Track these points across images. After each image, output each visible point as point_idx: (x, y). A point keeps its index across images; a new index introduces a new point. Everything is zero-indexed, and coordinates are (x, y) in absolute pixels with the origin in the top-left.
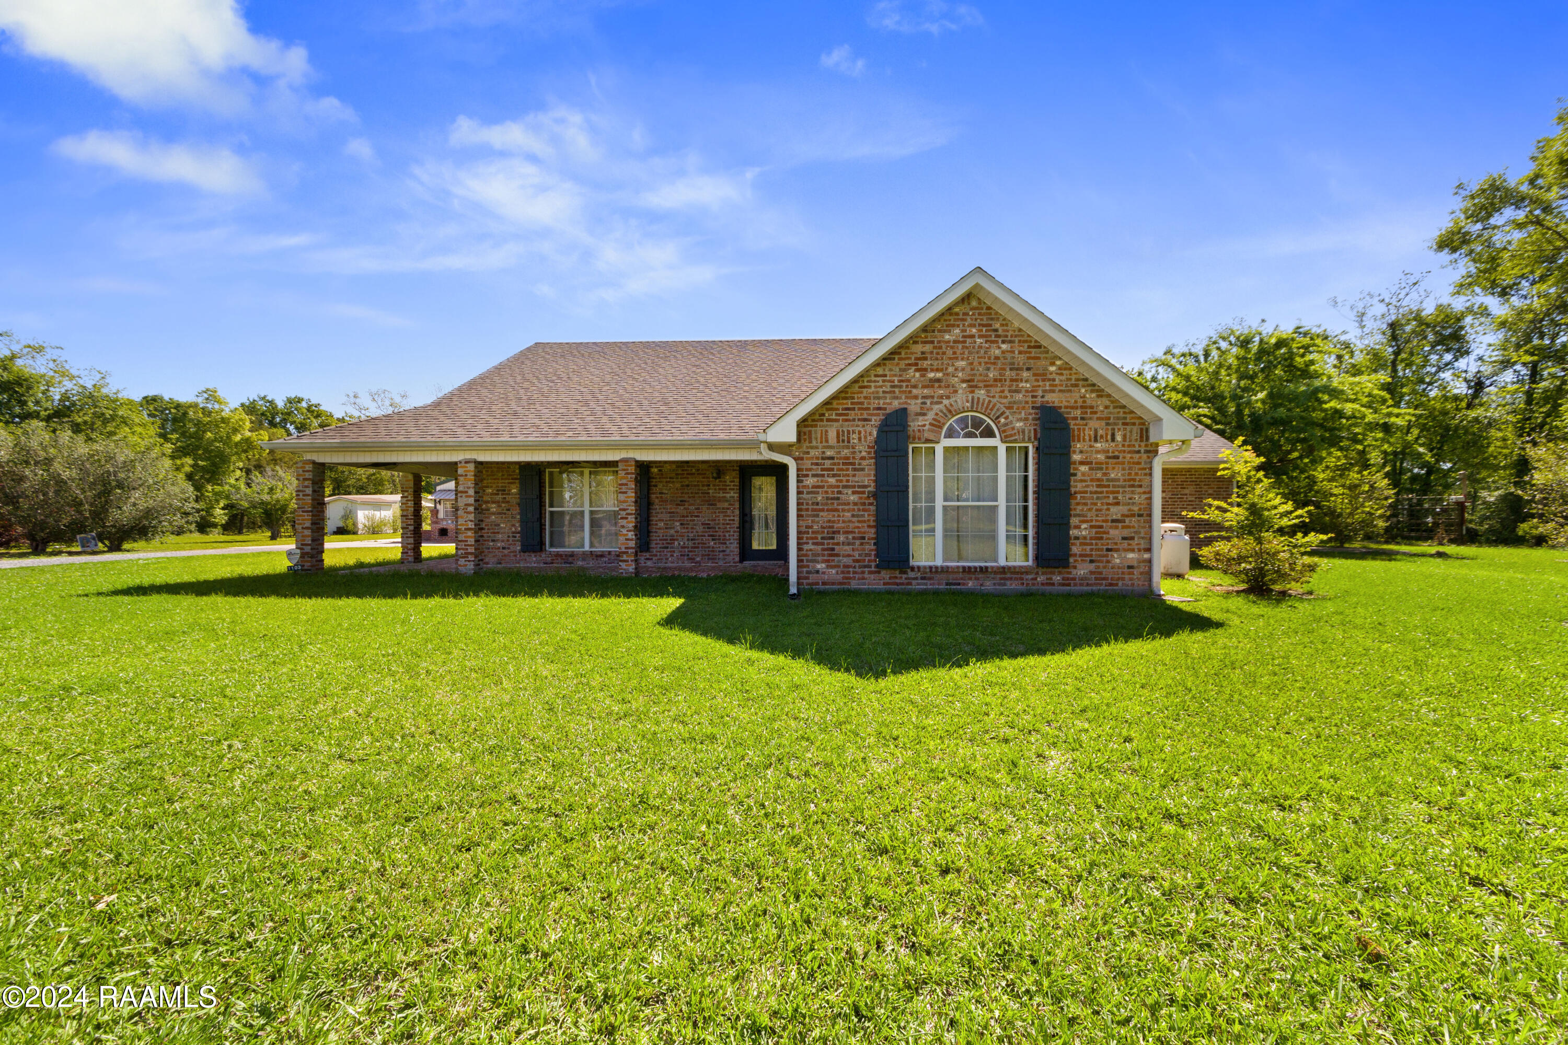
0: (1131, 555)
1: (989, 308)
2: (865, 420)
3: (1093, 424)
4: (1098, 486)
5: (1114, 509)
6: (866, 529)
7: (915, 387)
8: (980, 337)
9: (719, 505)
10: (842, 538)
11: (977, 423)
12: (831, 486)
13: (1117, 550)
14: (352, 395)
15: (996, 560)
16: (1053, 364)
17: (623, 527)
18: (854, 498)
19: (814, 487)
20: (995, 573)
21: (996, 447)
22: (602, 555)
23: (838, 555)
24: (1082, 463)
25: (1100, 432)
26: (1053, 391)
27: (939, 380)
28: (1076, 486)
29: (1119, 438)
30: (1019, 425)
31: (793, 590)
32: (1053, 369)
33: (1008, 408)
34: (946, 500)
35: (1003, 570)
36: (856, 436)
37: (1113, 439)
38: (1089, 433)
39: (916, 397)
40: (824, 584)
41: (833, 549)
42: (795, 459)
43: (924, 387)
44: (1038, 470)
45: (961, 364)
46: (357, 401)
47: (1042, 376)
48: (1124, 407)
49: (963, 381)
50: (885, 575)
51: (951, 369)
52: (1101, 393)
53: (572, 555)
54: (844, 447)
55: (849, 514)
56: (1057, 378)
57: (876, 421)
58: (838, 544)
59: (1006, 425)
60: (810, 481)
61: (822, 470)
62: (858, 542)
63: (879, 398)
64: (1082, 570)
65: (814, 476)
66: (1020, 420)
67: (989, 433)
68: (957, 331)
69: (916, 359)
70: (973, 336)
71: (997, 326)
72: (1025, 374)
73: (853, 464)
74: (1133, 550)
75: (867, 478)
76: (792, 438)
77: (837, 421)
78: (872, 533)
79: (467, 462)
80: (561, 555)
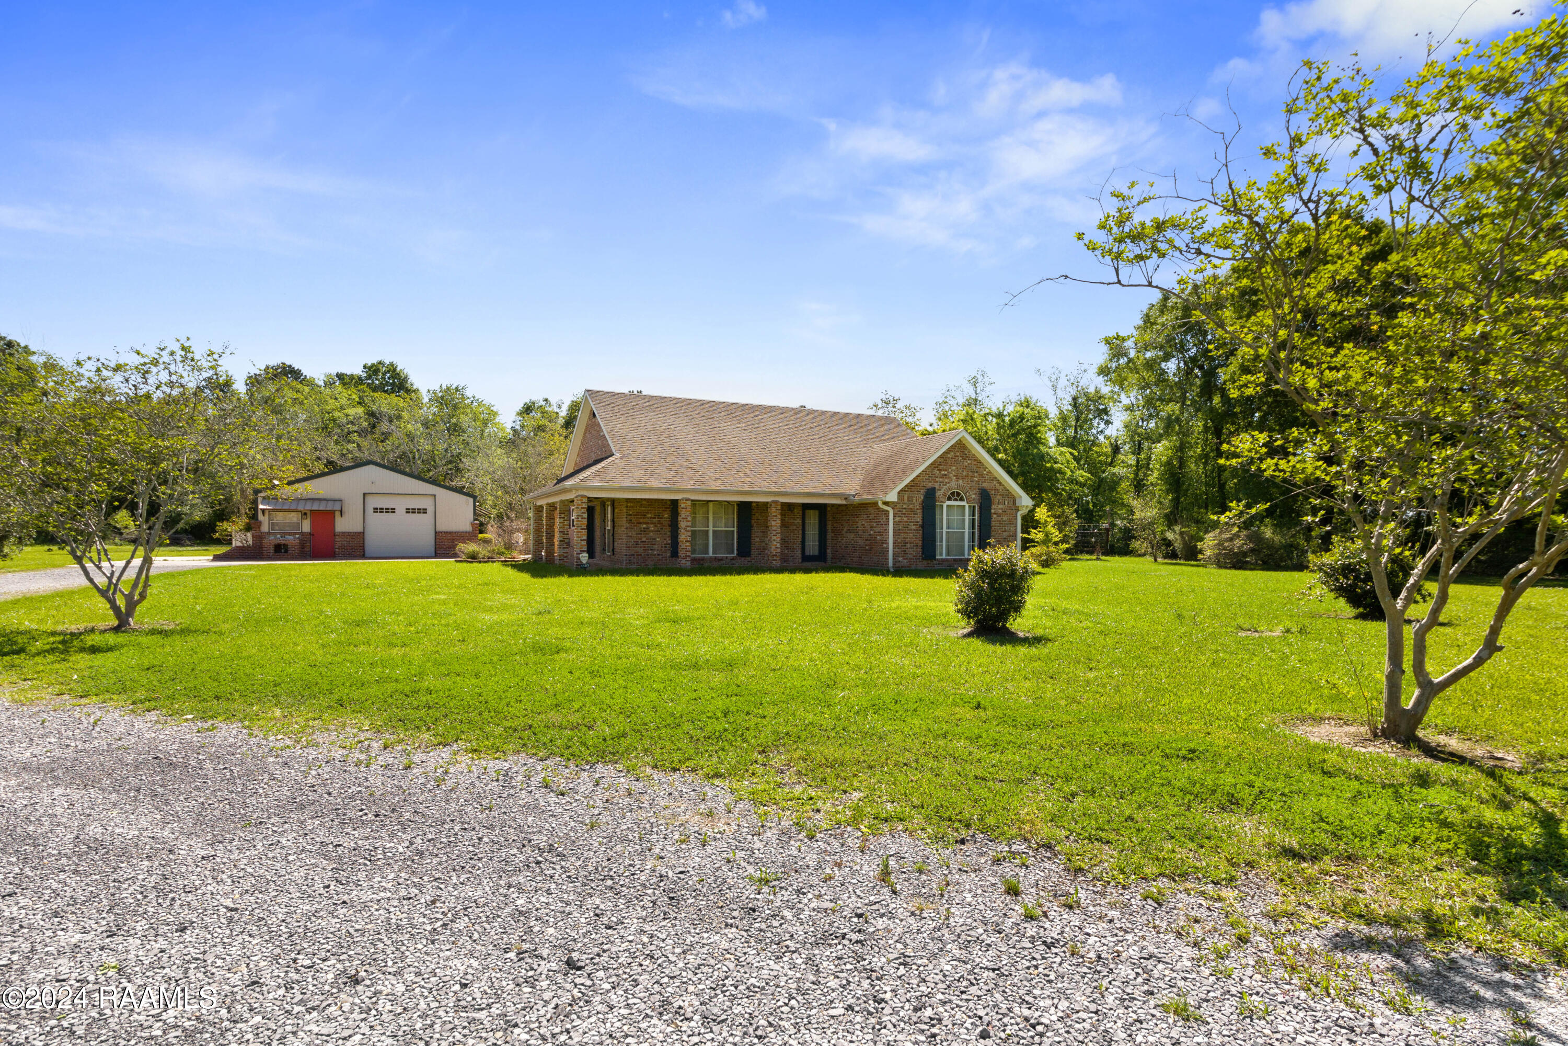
1: (963, 444)
2: (918, 492)
3: (998, 497)
4: (999, 524)
5: (1005, 534)
6: (918, 542)
7: (937, 478)
8: (960, 457)
10: (909, 546)
11: (958, 494)
12: (905, 522)
15: (964, 556)
18: (914, 527)
19: (899, 522)
20: (964, 561)
21: (965, 506)
22: (722, 559)
23: (907, 554)
24: (995, 514)
25: (1001, 501)
26: (985, 482)
27: (946, 475)
28: (993, 524)
30: (973, 496)
31: (892, 567)
32: (985, 472)
33: (970, 489)
34: (947, 529)
36: (915, 499)
37: (1005, 504)
38: (996, 501)
39: (937, 482)
40: (902, 567)
41: (905, 551)
42: (893, 509)
43: (941, 478)
44: (980, 516)
45: (954, 468)
47: (981, 475)
48: (1008, 490)
49: (954, 476)
50: (925, 562)
51: (950, 471)
52: (1001, 484)
53: (703, 559)
54: (910, 504)
55: (912, 535)
56: (986, 476)
57: (923, 492)
58: (907, 548)
59: (969, 496)
60: (897, 519)
61: (902, 514)
62: (915, 549)
63: (923, 482)
65: (898, 517)
66: (974, 494)
67: (962, 499)
68: (952, 453)
69: (938, 465)
70: (957, 456)
71: (966, 452)
72: (976, 474)
73: (914, 512)
75: (918, 518)
76: (895, 499)
77: (907, 491)
78: (920, 543)
79: (687, 500)
80: (696, 559)
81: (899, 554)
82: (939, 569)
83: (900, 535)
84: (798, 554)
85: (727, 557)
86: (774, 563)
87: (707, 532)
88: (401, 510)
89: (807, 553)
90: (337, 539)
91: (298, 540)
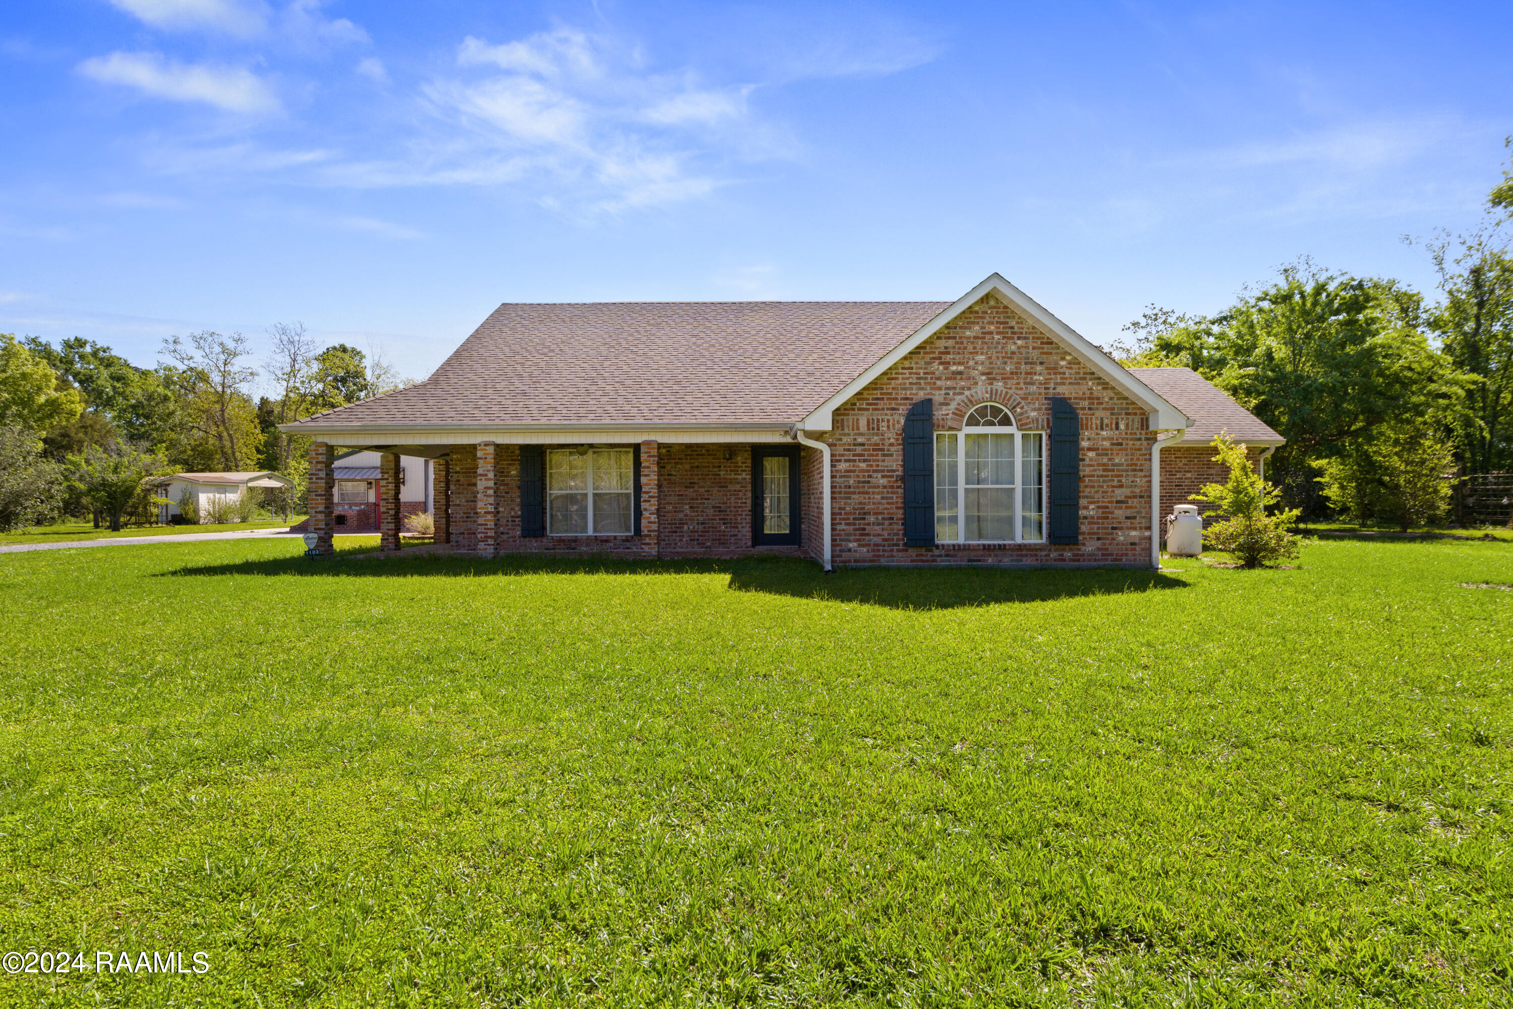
0: (1133, 533)
1: (1006, 307)
2: (893, 409)
3: (1099, 414)
4: (1104, 470)
5: (1118, 491)
6: (895, 510)
7: (939, 379)
8: (998, 333)
9: (731, 487)
10: (872, 519)
11: (996, 411)
12: (861, 471)
13: (1121, 529)
14: (171, 340)
15: (1013, 539)
16: (1063, 359)
17: (646, 510)
18: (883, 481)
19: (846, 471)
20: (1012, 550)
21: (1013, 435)
22: (606, 540)
23: (868, 535)
24: (1089, 449)
25: (1106, 421)
26: (1064, 384)
27: (960, 373)
28: (1085, 470)
29: (1122, 426)
30: (1033, 414)
31: (828, 567)
32: (1063, 363)
33: (1022, 398)
34: (967, 483)
35: (1020, 547)
36: (885, 424)
37: (1117, 428)
38: (1096, 422)
39: (940, 388)
40: (855, 561)
41: (864, 529)
42: (830, 445)
43: (947, 379)
44: (1051, 456)
45: (983, 357)
46: (178, 347)
47: (1054, 369)
48: (1126, 398)
49: (983, 374)
50: (912, 552)
51: (971, 363)
52: (1106, 386)
53: (575, 540)
54: (873, 434)
55: (879, 497)
56: (1067, 371)
57: (903, 410)
58: (869, 524)
59: (1021, 414)
60: (842, 466)
61: (854, 455)
62: (887, 522)
63: (905, 389)
64: (1090, 547)
65: (846, 461)
66: (1034, 410)
67: (1006, 421)
68: (977, 328)
69: (940, 353)
70: (991, 333)
71: (1013, 324)
72: (1039, 368)
73: (883, 450)
74: (1135, 529)
75: (895, 462)
76: (828, 427)
77: (868, 410)
78: (900, 514)
79: (487, 444)
80: (564, 541)
81: (850, 535)
82: (950, 568)
83: (850, 498)
84: (746, 531)
85: (615, 537)
86: (646, 548)
87: (586, 495)
91: (359, 511)
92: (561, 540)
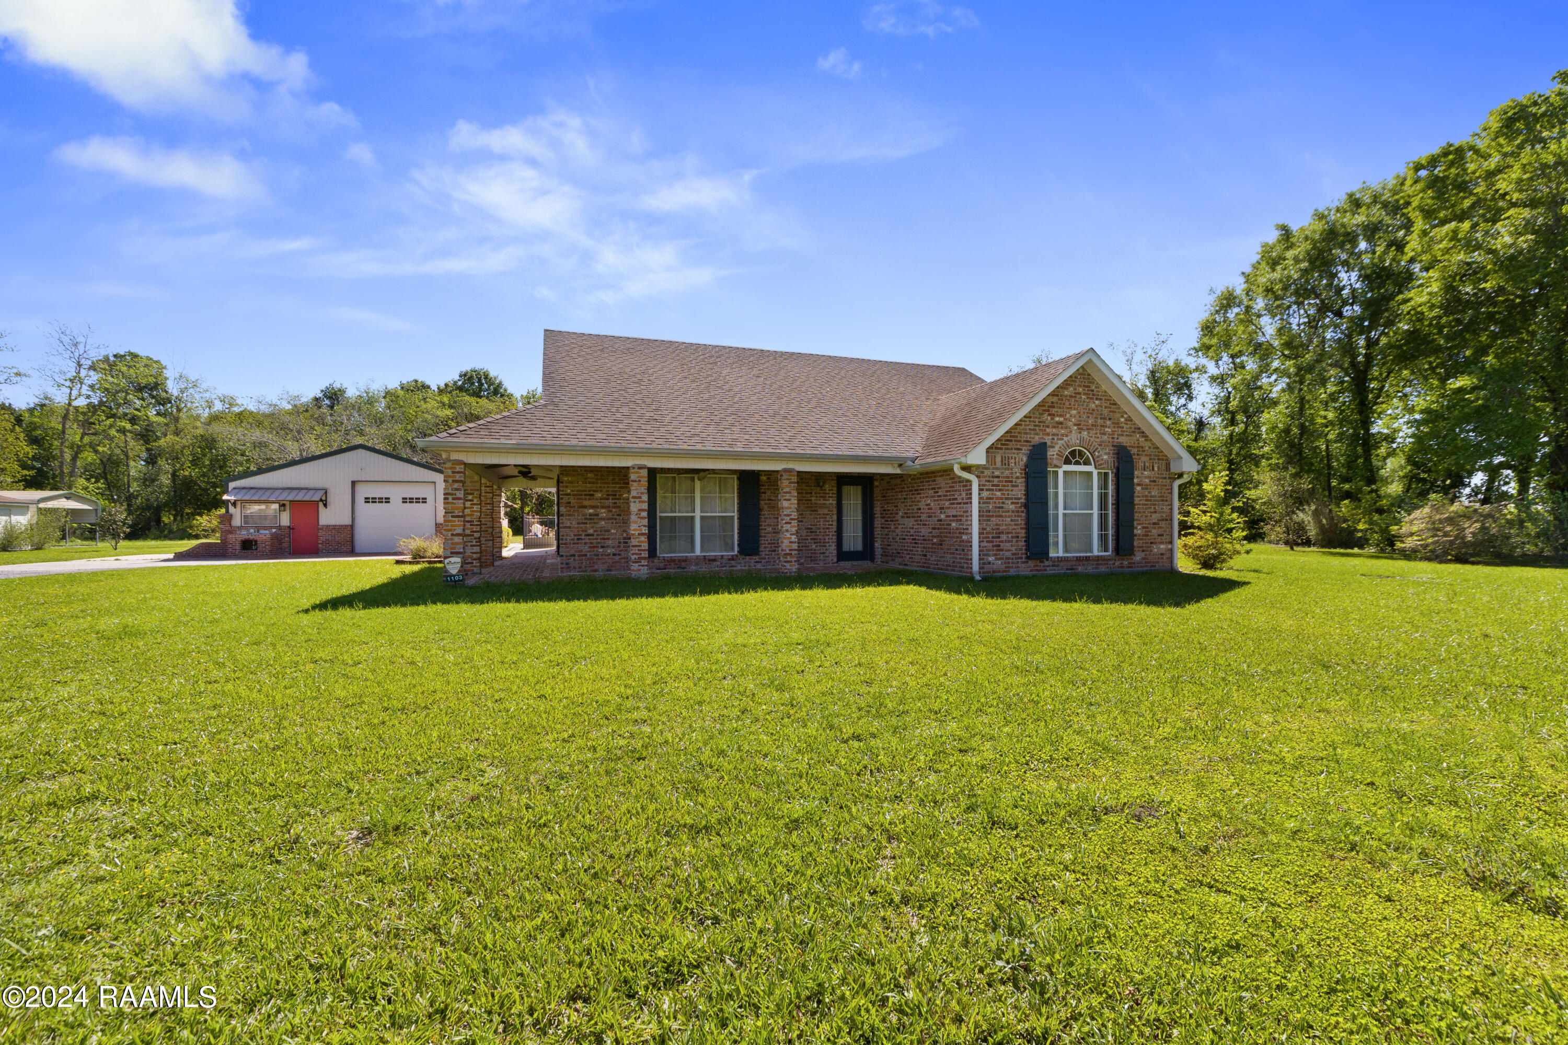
0: (1162, 546)
1: (1089, 375)
2: (1019, 449)
3: (1144, 459)
4: (1147, 500)
5: (1154, 516)
6: (1019, 530)
7: (1048, 427)
8: (1084, 394)
10: (1004, 537)
11: (1081, 454)
12: (997, 498)
13: (1155, 543)
15: (1091, 551)
16: (1122, 417)
18: (1012, 507)
19: (988, 498)
20: (1093, 560)
21: (1091, 473)
22: (714, 559)
23: (1002, 550)
24: (1138, 485)
25: (1147, 464)
26: (1122, 435)
27: (1061, 423)
28: (1136, 500)
29: (1156, 469)
30: (1105, 457)
31: (978, 578)
32: (1122, 420)
33: (1100, 445)
34: (1065, 509)
35: (1098, 558)
36: (1013, 461)
37: (1153, 469)
38: (1141, 464)
39: (1048, 434)
40: (994, 572)
41: (999, 546)
42: (978, 477)
43: (1054, 427)
44: (1116, 489)
45: (1074, 412)
47: (1117, 424)
48: (1158, 448)
49: (1075, 425)
50: (1031, 563)
51: (1068, 416)
52: (1147, 439)
53: (685, 560)
54: (1006, 469)
55: (1009, 519)
56: (1125, 426)
57: (1025, 450)
58: (1002, 542)
59: (1098, 457)
60: (985, 494)
61: (993, 485)
62: (1014, 540)
63: (1026, 433)
64: (1138, 557)
65: (987, 490)
66: (1106, 454)
67: (1087, 463)
68: (1071, 389)
69: (1049, 407)
70: (1079, 394)
71: (1093, 388)
72: (1108, 423)
73: (1011, 482)
74: (1162, 543)
75: (1019, 492)
76: (982, 462)
77: (1001, 449)
78: (1023, 533)
79: (641, 467)
80: (674, 561)
81: (989, 550)
82: (1054, 575)
83: (989, 520)
84: (832, 549)
85: (722, 556)
86: (788, 566)
87: (693, 518)
88: (396, 500)
89: (846, 548)
90: (321, 533)
91: (272, 534)
92: (672, 560)
